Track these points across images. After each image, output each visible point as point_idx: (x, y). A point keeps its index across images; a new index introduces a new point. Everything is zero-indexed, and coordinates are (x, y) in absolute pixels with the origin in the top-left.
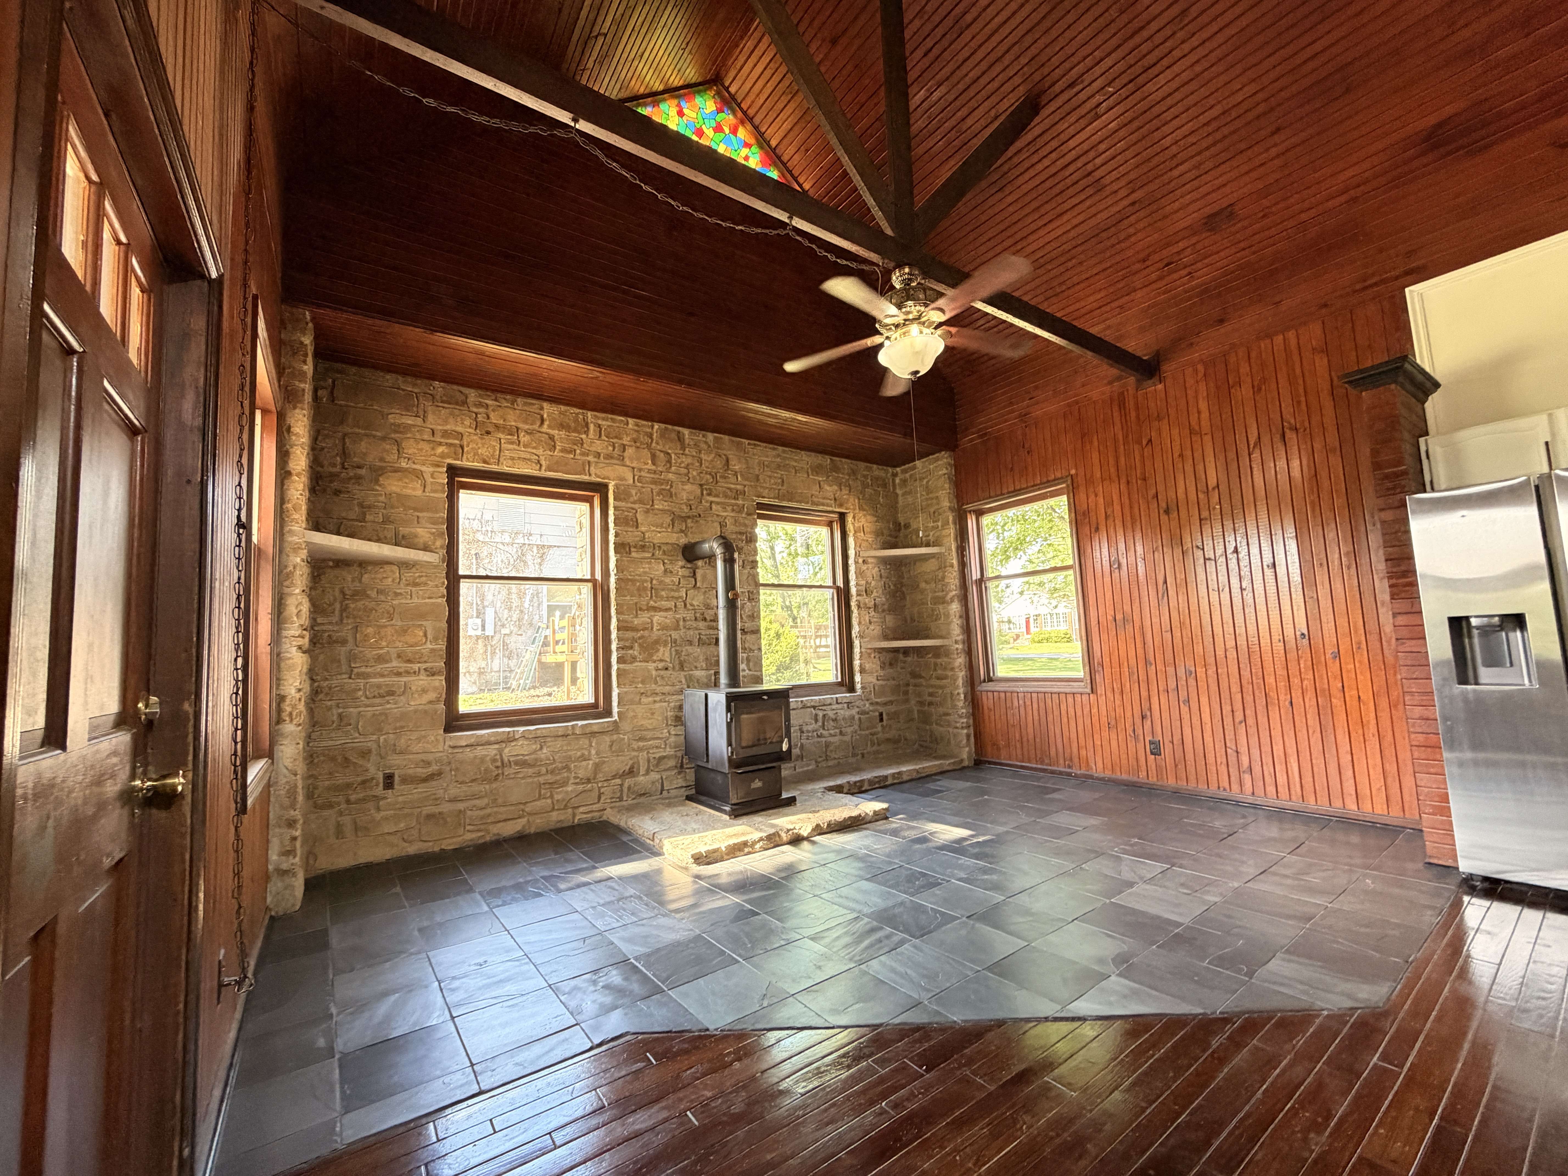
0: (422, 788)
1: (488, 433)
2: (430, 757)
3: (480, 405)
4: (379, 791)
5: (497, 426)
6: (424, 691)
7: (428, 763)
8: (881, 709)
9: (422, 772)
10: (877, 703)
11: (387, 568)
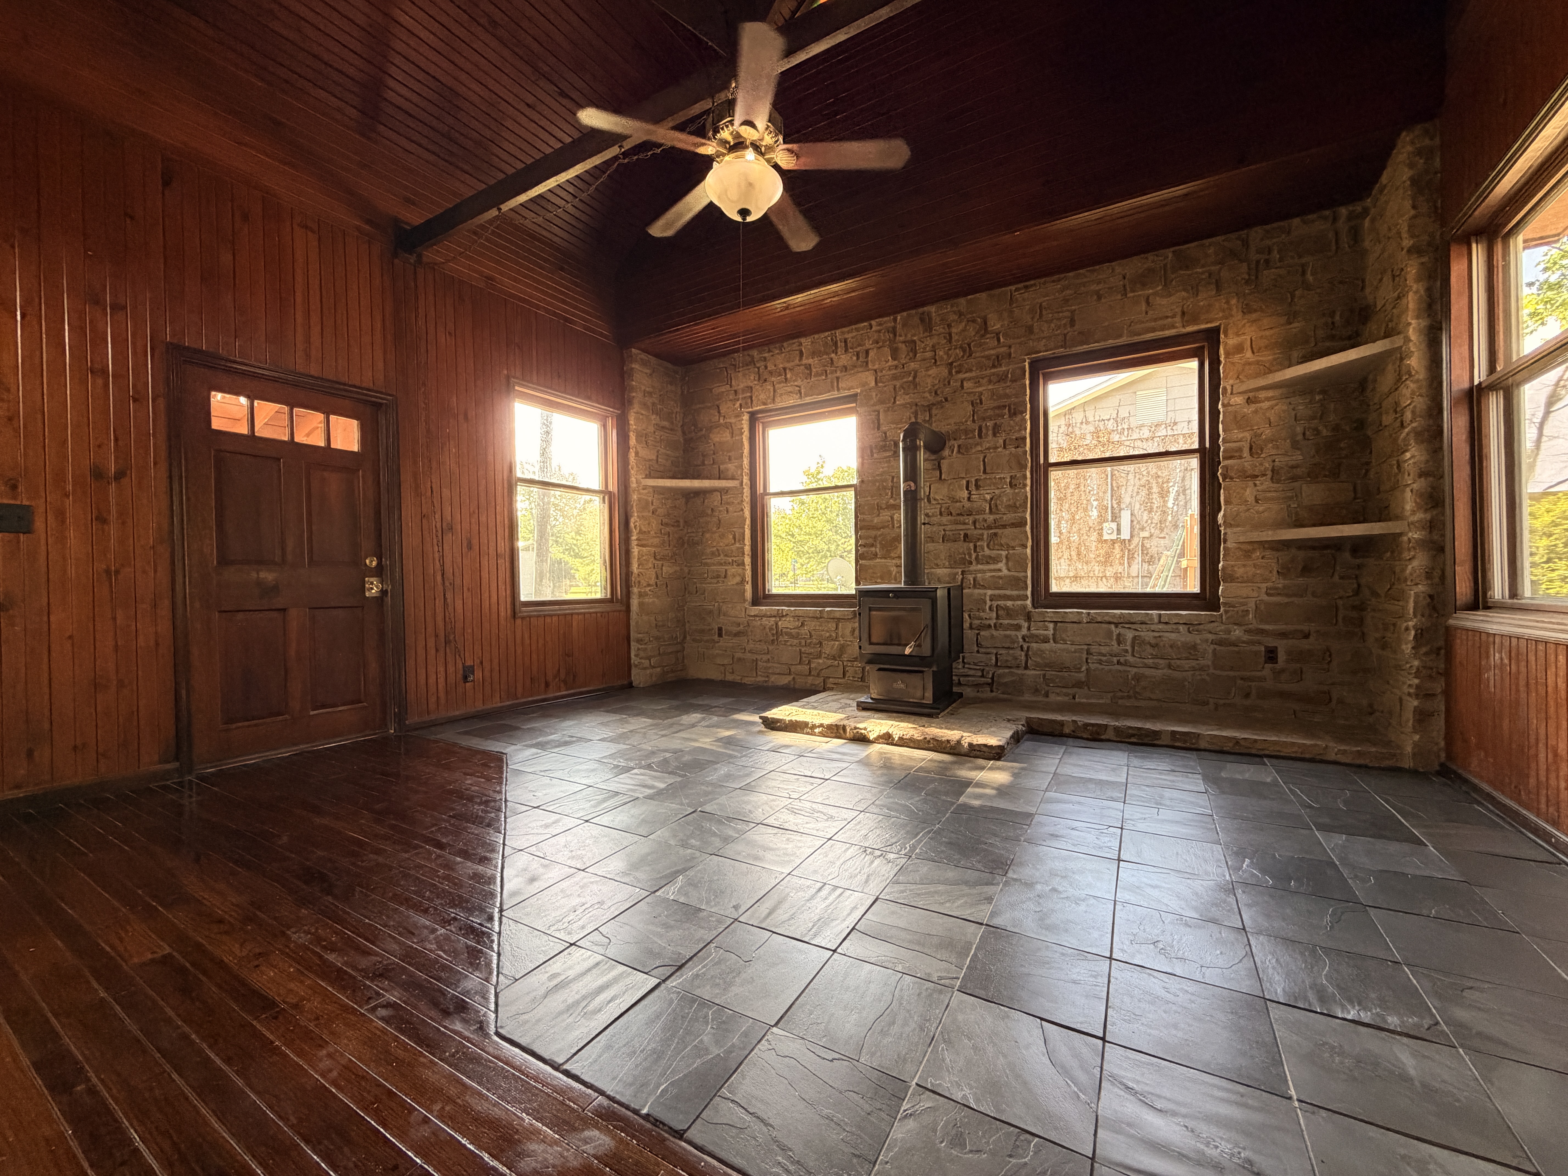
0: (735, 640)
1: (765, 380)
2: (739, 620)
3: (760, 360)
4: (716, 637)
5: (771, 373)
6: (734, 576)
7: (739, 625)
8: (1272, 642)
9: (735, 629)
10: (1262, 632)
11: (715, 493)
